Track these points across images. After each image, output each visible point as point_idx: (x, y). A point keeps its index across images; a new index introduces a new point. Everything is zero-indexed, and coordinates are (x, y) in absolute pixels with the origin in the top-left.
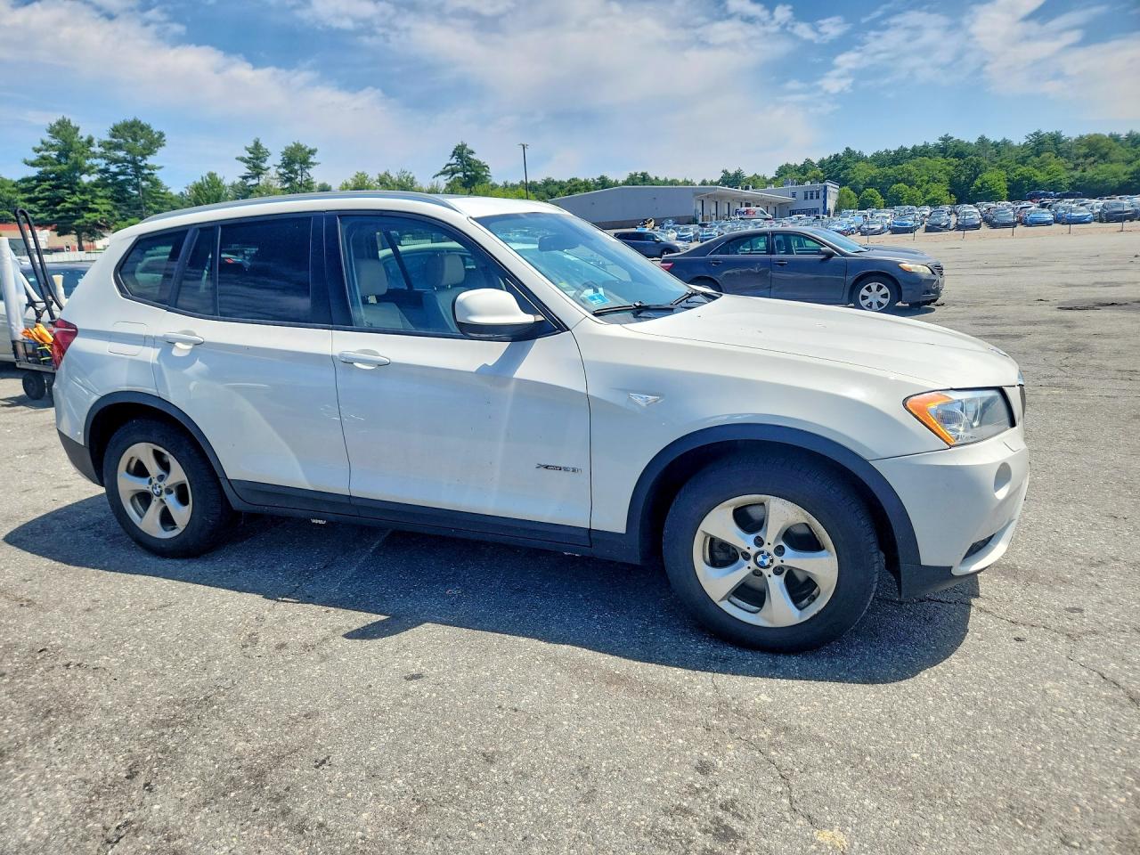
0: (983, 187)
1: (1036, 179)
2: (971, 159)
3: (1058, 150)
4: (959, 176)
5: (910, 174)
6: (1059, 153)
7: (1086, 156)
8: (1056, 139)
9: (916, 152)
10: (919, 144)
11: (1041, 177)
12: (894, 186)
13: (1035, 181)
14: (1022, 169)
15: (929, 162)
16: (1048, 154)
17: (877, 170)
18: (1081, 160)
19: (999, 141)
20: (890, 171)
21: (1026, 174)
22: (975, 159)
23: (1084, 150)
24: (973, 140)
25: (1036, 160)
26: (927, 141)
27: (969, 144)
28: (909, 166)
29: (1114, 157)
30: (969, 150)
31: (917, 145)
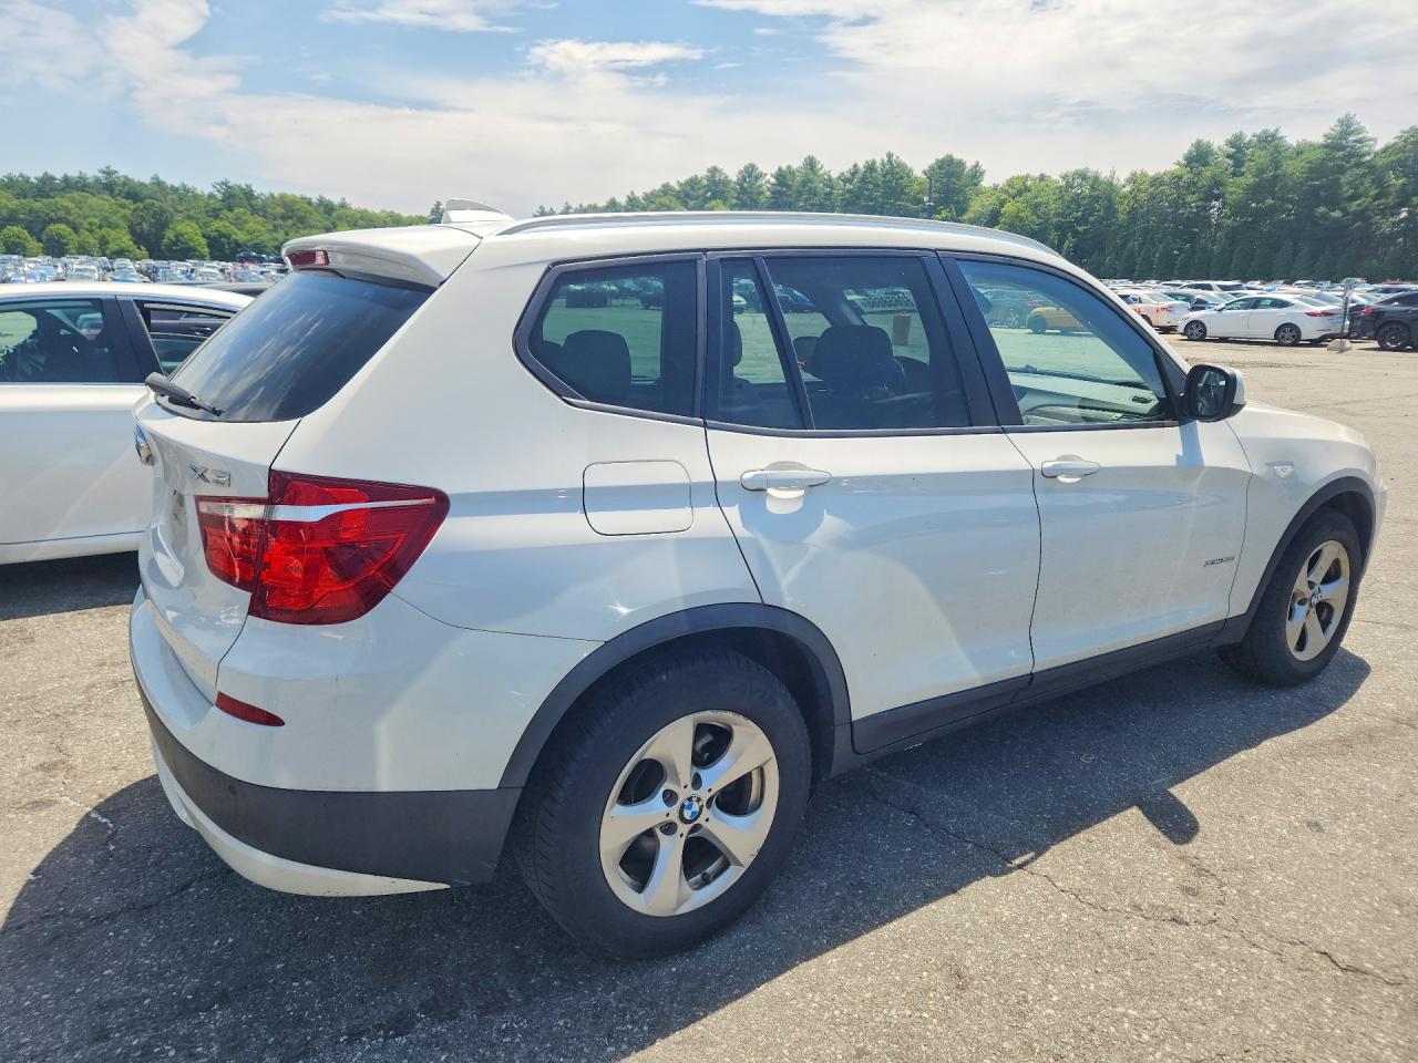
0: (178, 240)
1: (236, 238)
2: (153, 205)
3: (251, 205)
4: (140, 224)
5: (68, 211)
6: (254, 211)
7: (284, 218)
8: (248, 194)
9: (68, 185)
10: (73, 173)
11: (241, 236)
12: (53, 227)
13: (236, 240)
14: (217, 224)
15: (94, 201)
16: (242, 210)
17: (17, 202)
18: (279, 222)
19: (176, 185)
20: (38, 205)
21: (223, 230)
22: (157, 204)
23: (280, 210)
24: (147, 180)
25: (230, 215)
26: (84, 172)
27: (141, 184)
28: (61, 201)
29: (312, 223)
30: (144, 192)
31: (69, 174)
